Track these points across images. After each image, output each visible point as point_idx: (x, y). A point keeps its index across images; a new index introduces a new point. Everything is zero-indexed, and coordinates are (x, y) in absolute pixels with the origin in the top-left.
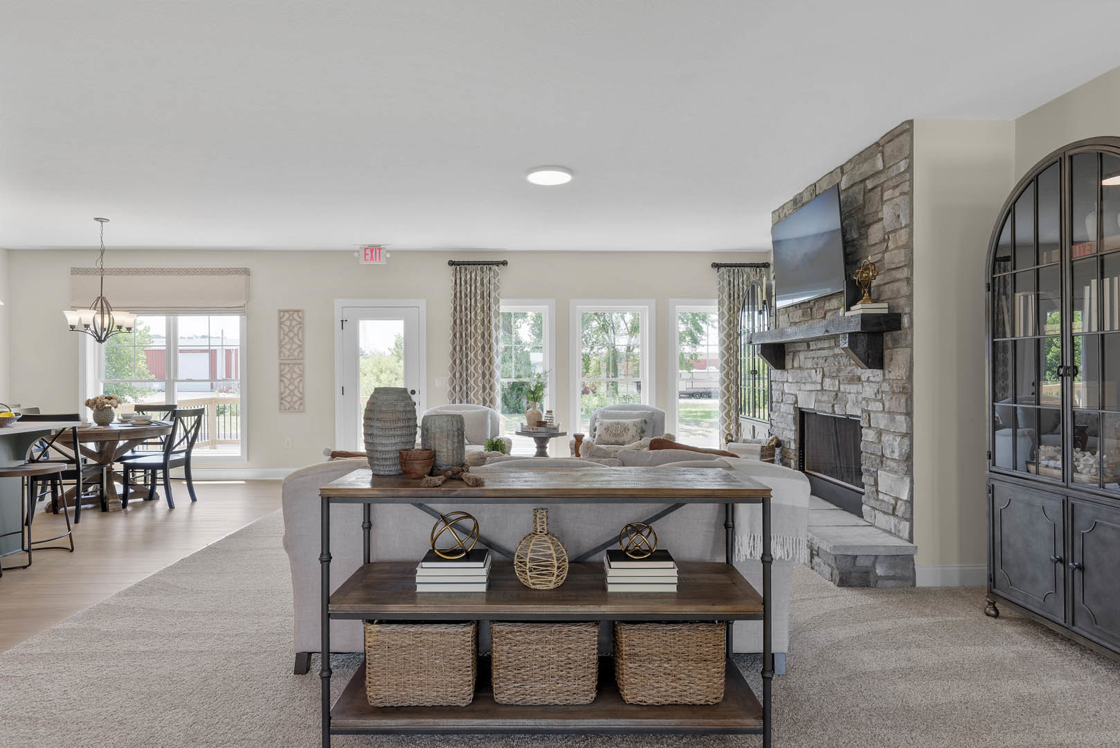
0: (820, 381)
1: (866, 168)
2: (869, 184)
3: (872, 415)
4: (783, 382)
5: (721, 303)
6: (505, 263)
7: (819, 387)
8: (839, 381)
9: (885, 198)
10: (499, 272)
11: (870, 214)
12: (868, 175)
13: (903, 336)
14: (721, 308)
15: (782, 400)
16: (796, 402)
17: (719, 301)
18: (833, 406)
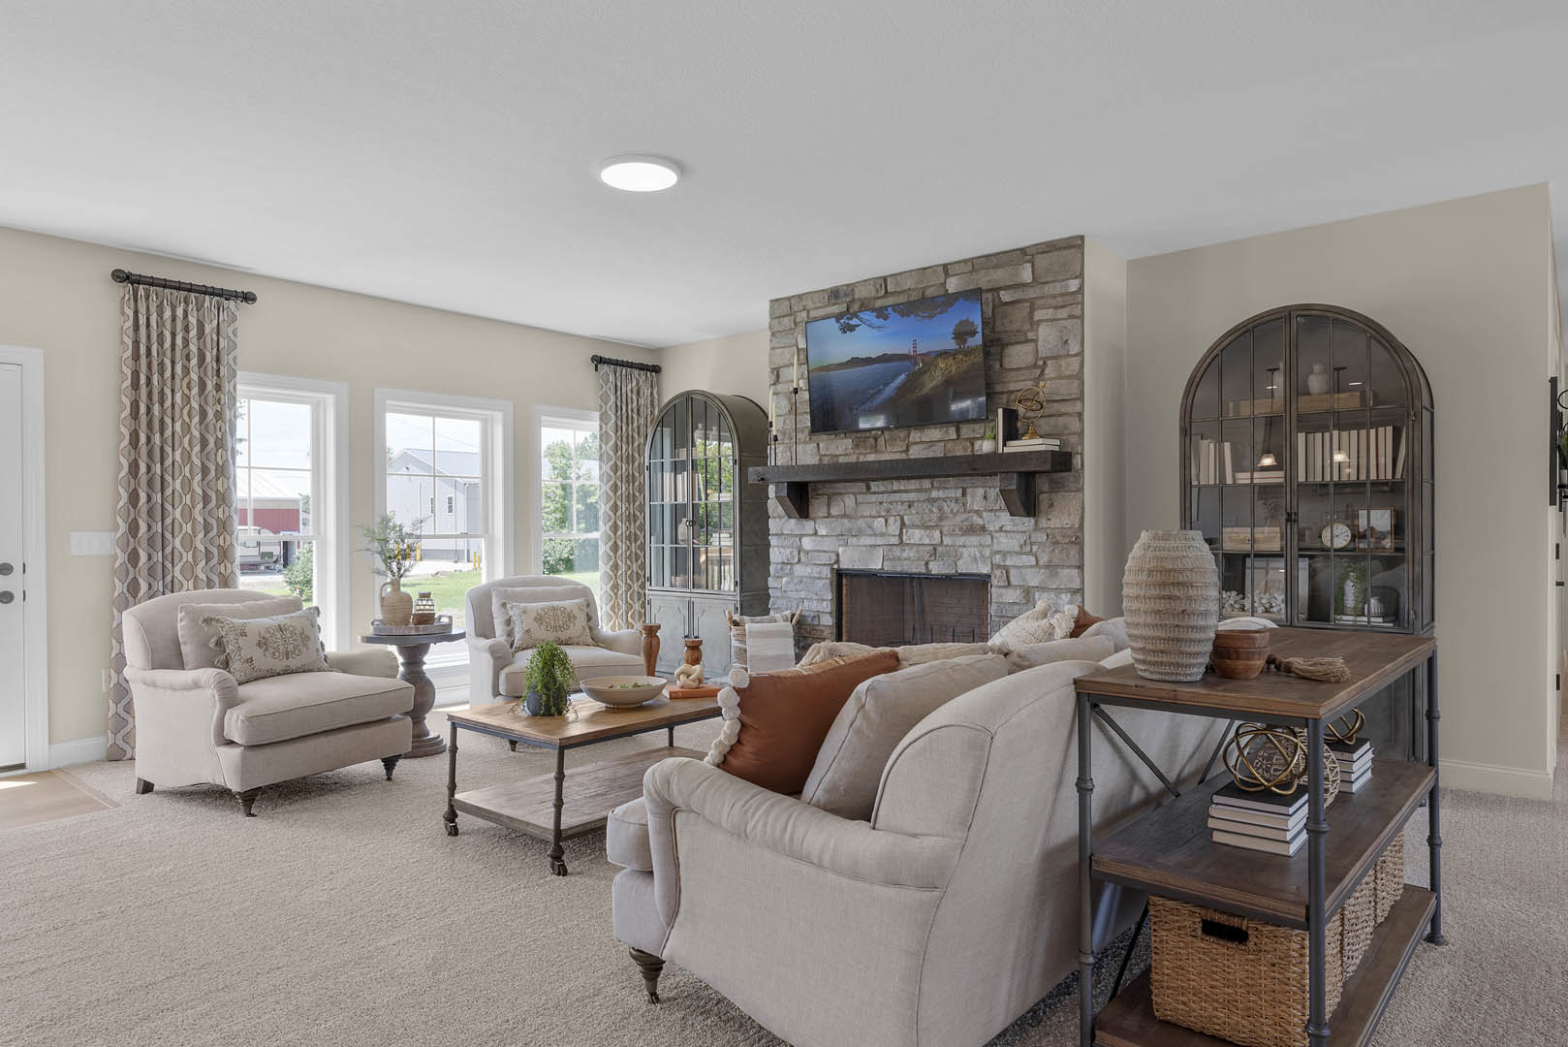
0: (897, 533)
1: (1000, 276)
2: (1005, 296)
3: (1012, 572)
4: (801, 536)
5: (604, 419)
6: (248, 298)
7: (895, 540)
8: (941, 533)
9: (1036, 318)
10: (237, 313)
11: (1006, 332)
12: (1002, 285)
13: (1072, 479)
14: (604, 426)
15: (799, 560)
16: (837, 561)
17: (601, 415)
18: (927, 564)
